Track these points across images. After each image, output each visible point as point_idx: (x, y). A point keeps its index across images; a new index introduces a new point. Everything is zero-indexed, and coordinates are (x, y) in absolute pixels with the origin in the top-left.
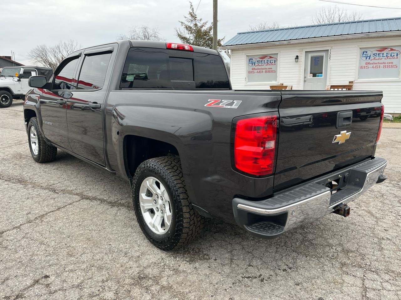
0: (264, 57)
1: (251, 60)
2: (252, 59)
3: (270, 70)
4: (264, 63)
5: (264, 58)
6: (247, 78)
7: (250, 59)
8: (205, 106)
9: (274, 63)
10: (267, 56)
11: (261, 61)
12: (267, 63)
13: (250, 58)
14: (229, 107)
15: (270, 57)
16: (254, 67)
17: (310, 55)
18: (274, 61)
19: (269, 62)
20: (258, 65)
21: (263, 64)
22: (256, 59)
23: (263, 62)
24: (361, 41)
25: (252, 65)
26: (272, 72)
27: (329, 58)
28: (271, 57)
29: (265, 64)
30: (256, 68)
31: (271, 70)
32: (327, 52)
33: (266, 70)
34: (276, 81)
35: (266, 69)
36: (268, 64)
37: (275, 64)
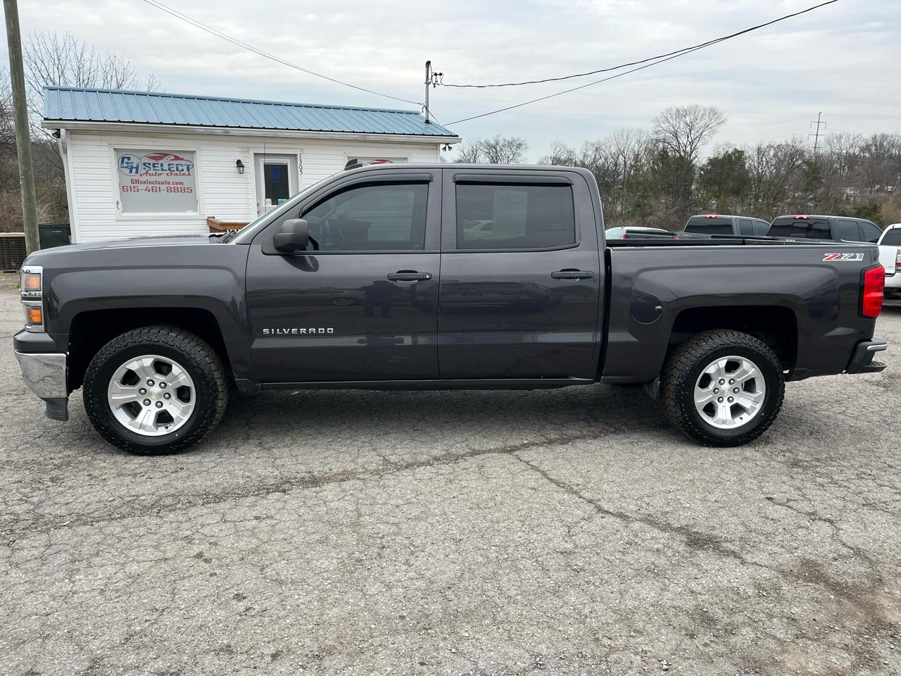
0: (161, 155)
1: (126, 160)
2: (129, 159)
3: (179, 186)
4: (162, 170)
5: (161, 158)
6: (120, 203)
7: (123, 158)
8: (824, 260)
9: (185, 171)
10: (167, 155)
11: (154, 164)
12: (169, 169)
13: (123, 154)
14: (853, 260)
15: (175, 157)
16: (137, 177)
17: (262, 162)
18: (185, 168)
19: (175, 169)
20: (147, 173)
21: (158, 172)
22: (139, 159)
23: (160, 168)
24: (348, 146)
25: (131, 172)
26: (183, 190)
27: (299, 170)
28: (177, 158)
29: (163, 172)
30: (144, 178)
31: (181, 186)
32: (293, 158)
33: (170, 186)
34: (195, 210)
35: (169, 183)
36: (173, 173)
37: (189, 174)
